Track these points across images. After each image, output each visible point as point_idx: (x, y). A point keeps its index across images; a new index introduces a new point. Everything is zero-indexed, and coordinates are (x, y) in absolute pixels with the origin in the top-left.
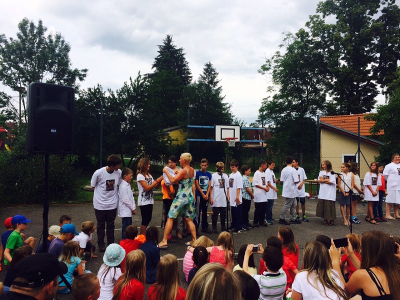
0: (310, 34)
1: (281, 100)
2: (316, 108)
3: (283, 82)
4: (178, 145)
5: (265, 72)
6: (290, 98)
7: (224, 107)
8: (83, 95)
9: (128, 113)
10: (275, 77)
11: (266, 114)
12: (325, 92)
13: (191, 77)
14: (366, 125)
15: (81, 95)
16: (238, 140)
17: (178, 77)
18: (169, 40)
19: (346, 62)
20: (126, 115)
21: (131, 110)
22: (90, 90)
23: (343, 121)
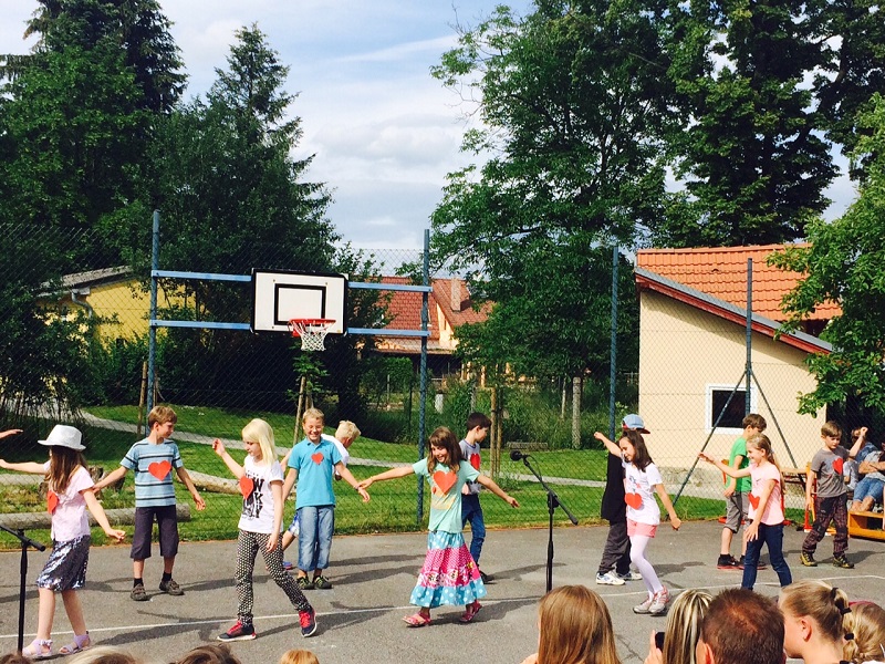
1: (511, 183)
5: (457, 76)
6: (542, 175)
10: (491, 93)
12: (662, 162)
13: (181, 78)
16: (337, 328)
19: (731, 58)
23: (715, 266)
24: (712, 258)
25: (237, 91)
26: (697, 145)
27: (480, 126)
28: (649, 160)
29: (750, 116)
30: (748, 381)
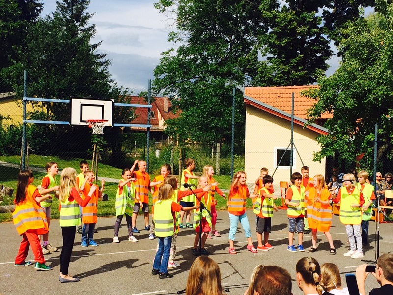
7: (97, 61)
10: (181, 17)
13: (40, 5)
19: (287, 2)
23: (279, 95)
24: (278, 91)
25: (66, 12)
26: (272, 41)
27: (176, 30)
28: (251, 47)
29: (295, 28)
30: (292, 147)
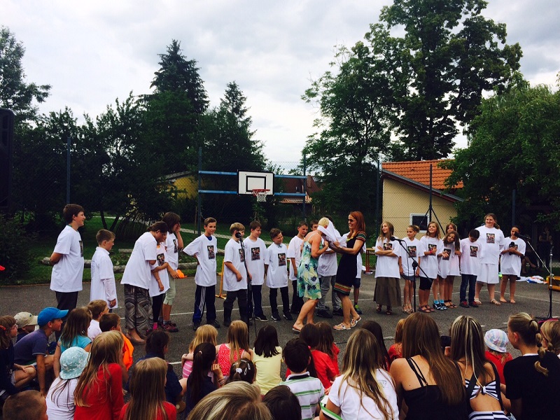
0: (371, 49)
1: (332, 139)
2: (378, 151)
3: (334, 114)
4: (187, 199)
5: (311, 99)
6: (343, 136)
7: (253, 146)
8: (43, 122)
9: (111, 151)
10: (323, 106)
11: (312, 157)
12: (390, 129)
13: (207, 102)
14: (441, 175)
15: (40, 122)
16: (270, 193)
17: (189, 101)
18: (176, 47)
19: (416, 89)
20: (109, 154)
21: (116, 146)
22: (53, 114)
23: (412, 168)
24: (412, 165)
25: (228, 107)
28: (384, 129)
30: (431, 214)
